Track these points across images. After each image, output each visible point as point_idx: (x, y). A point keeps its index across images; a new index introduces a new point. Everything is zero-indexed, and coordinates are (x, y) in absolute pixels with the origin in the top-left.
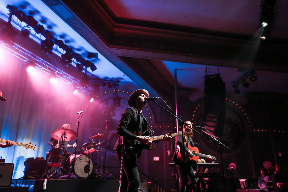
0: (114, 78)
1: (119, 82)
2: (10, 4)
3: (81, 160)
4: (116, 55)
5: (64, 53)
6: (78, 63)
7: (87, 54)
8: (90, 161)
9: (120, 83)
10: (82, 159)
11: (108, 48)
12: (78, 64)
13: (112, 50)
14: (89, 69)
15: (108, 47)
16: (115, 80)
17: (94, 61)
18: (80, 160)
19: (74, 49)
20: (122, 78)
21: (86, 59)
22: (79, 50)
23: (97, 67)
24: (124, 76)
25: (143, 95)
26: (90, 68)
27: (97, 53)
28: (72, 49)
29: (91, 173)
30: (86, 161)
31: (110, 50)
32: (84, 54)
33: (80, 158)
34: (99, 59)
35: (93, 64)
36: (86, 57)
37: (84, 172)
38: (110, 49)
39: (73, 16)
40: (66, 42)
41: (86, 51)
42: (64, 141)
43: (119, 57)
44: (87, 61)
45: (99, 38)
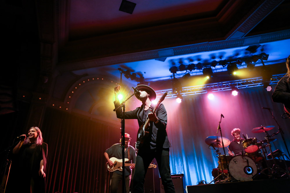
2: (170, 68)
3: (236, 162)
10: (237, 160)
15: (225, 39)
18: (235, 162)
30: (244, 162)
33: (235, 160)
39: (173, 49)
40: (221, 58)
45: (208, 42)
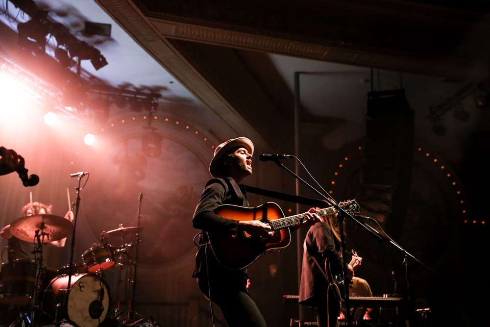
0: (145, 88)
1: (159, 96)
3: (82, 289)
4: (163, 35)
5: (23, 21)
6: (60, 47)
7: (83, 26)
8: (102, 290)
9: (160, 100)
10: (84, 285)
11: (146, 19)
12: (61, 49)
13: (153, 22)
14: (87, 64)
15: (146, 16)
16: (146, 91)
17: (99, 42)
18: (81, 287)
19: (52, 10)
20: (165, 89)
21: (81, 38)
22: (62, 14)
23: (108, 60)
24: (171, 82)
25: (244, 151)
26: (92, 62)
27: (110, 26)
28: (47, 12)
29: (104, 318)
30: (94, 291)
31: (149, 22)
32: (75, 25)
33: (81, 284)
34: (112, 40)
35: (99, 52)
36: (79, 33)
37: (90, 317)
38: (150, 20)
41: (81, 17)
42: (41, 242)
43: (170, 40)
44: (84, 43)
